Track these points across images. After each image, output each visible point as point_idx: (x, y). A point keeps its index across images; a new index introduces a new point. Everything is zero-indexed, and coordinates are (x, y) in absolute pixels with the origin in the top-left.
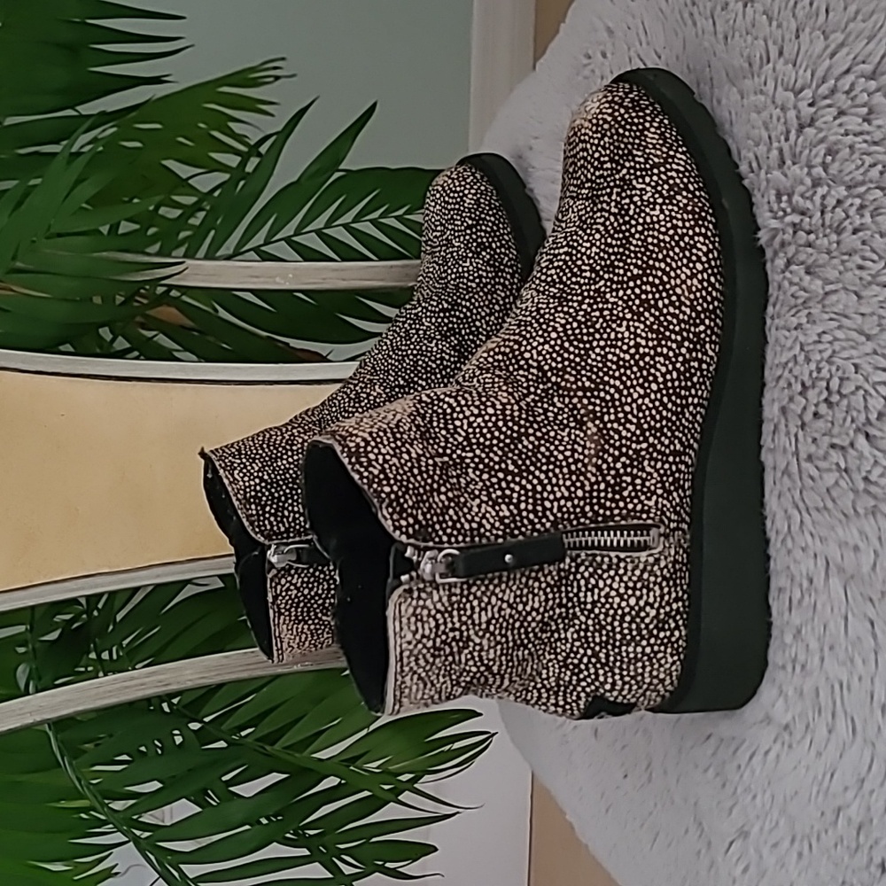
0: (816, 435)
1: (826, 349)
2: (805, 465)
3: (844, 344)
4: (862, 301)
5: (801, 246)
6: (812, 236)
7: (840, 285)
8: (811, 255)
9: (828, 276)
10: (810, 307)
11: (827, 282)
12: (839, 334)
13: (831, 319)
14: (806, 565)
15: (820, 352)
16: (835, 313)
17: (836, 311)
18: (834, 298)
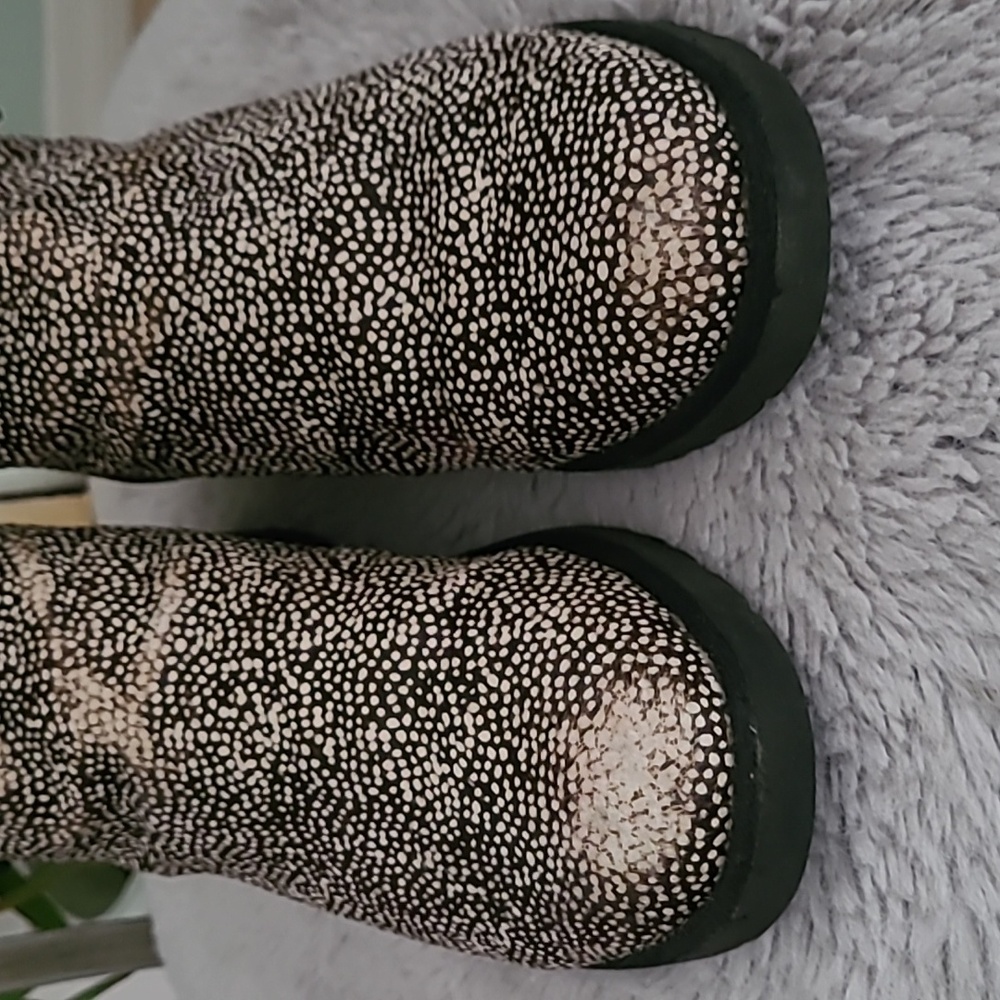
0: (899, 426)
1: (910, 251)
2: (874, 491)
3: (950, 235)
4: (983, 144)
5: (831, 60)
6: (860, 34)
7: (929, 120)
8: (858, 71)
9: (899, 107)
10: (859, 180)
11: (898, 118)
12: (938, 218)
13: (911, 192)
14: (897, 694)
15: (900, 256)
16: (923, 178)
17: (924, 171)
18: (917, 147)
